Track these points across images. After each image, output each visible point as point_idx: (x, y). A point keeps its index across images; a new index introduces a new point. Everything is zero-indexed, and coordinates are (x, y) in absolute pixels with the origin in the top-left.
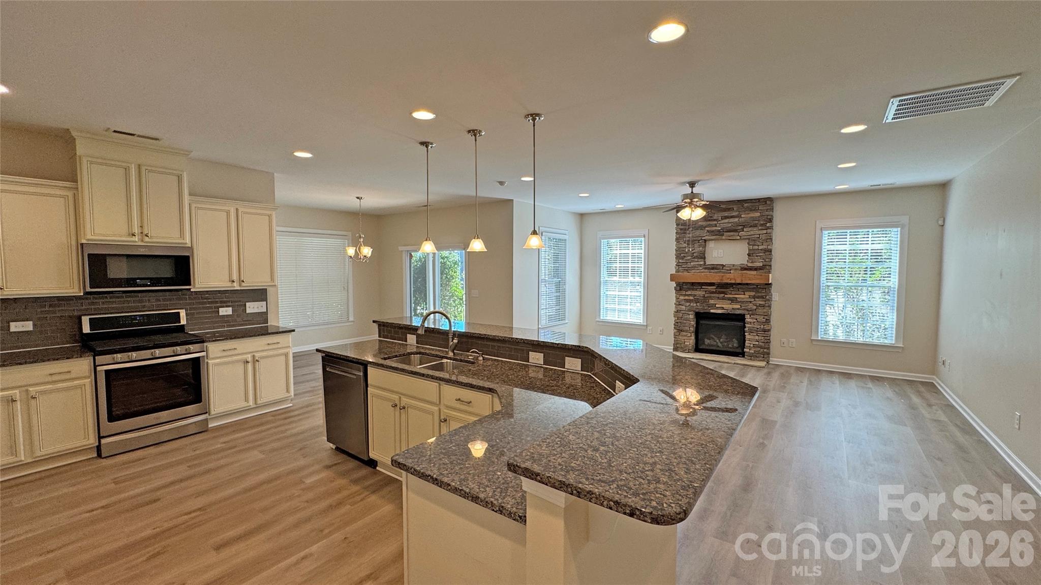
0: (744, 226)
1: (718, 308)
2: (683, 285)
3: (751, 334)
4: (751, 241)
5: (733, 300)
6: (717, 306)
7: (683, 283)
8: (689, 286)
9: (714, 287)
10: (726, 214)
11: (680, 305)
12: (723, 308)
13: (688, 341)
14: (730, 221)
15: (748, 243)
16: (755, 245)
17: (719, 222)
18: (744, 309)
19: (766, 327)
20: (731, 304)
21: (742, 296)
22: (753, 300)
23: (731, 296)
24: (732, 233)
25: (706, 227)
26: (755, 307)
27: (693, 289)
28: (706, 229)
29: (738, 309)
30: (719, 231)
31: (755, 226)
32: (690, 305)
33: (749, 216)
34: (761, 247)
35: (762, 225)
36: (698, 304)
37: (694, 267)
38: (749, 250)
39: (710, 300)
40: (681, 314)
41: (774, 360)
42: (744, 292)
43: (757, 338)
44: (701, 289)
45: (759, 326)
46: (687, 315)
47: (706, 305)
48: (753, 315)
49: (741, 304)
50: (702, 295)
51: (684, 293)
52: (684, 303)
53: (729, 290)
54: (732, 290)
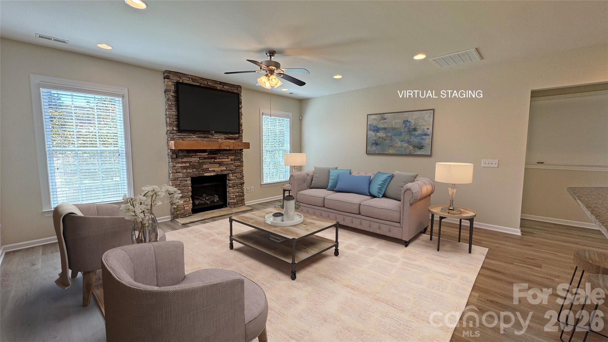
1: (211, 172)
2: (178, 152)
3: (234, 188)
5: (220, 164)
6: (210, 169)
7: (179, 150)
8: (185, 154)
11: (177, 172)
12: (214, 171)
13: (187, 205)
18: (229, 170)
19: (242, 181)
20: (219, 167)
23: (220, 160)
26: (234, 167)
27: (188, 156)
29: (225, 170)
32: (187, 172)
36: (194, 170)
39: (204, 165)
40: (179, 182)
41: (247, 203)
42: (228, 156)
43: (237, 190)
44: (195, 155)
45: (238, 181)
46: (184, 181)
47: (201, 170)
48: (234, 173)
49: (226, 166)
50: (197, 162)
51: (180, 160)
52: (181, 170)
53: (217, 155)
54: (220, 155)
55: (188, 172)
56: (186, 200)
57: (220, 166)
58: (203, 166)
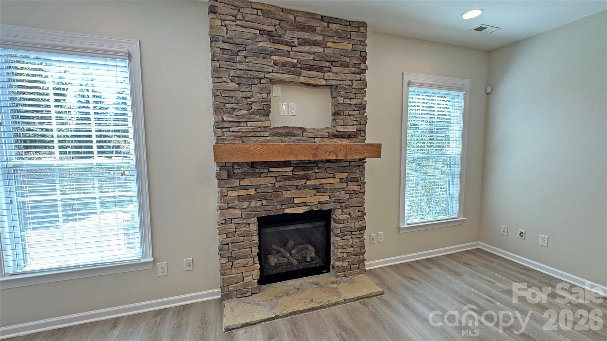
0: (331, 62)
1: (297, 205)
2: (233, 167)
3: (345, 238)
4: (339, 90)
5: (317, 189)
6: (296, 201)
7: (234, 163)
8: (246, 169)
9: (291, 169)
10: (306, 35)
11: (230, 208)
12: (305, 204)
13: (249, 274)
14: (312, 51)
15: (334, 94)
16: (347, 97)
17: (294, 49)
18: (335, 201)
19: (361, 223)
20: (315, 195)
21: (331, 181)
22: (345, 185)
23: (317, 182)
24: (315, 74)
25: (272, 53)
26: (345, 195)
27: (253, 175)
28: (273, 57)
29: (327, 202)
30: (294, 66)
32: (249, 206)
33: (339, 46)
34: (351, 102)
35: (355, 65)
36: (264, 202)
37: (254, 131)
39: (284, 193)
40: (234, 226)
43: (351, 241)
44: (267, 173)
45: (353, 224)
46: (243, 226)
47: (277, 202)
48: (346, 208)
49: (329, 194)
50: (269, 185)
51: (236, 183)
52: (237, 203)
53: (312, 171)
54: (318, 171)
55: (252, 206)
56: (248, 263)
57: (317, 194)
58: (282, 194)
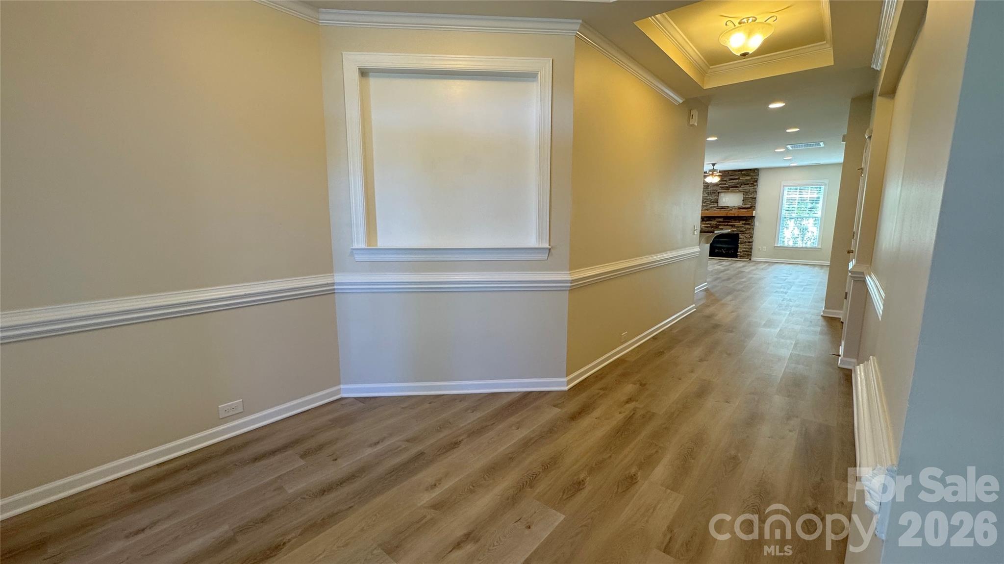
0: (741, 184)
4: (745, 193)
8: (710, 219)
9: (722, 219)
14: (734, 182)
15: (743, 194)
16: (747, 195)
17: (728, 182)
18: (739, 231)
19: (750, 240)
21: (738, 224)
22: (744, 226)
23: (731, 224)
24: (734, 188)
25: (720, 187)
26: (745, 230)
31: (748, 184)
33: (745, 178)
34: (750, 196)
35: (752, 184)
36: (712, 229)
37: (711, 207)
38: (744, 198)
39: (720, 226)
41: (753, 259)
42: (739, 221)
45: (748, 240)
48: (745, 234)
49: (737, 228)
54: (733, 220)
57: (733, 228)
